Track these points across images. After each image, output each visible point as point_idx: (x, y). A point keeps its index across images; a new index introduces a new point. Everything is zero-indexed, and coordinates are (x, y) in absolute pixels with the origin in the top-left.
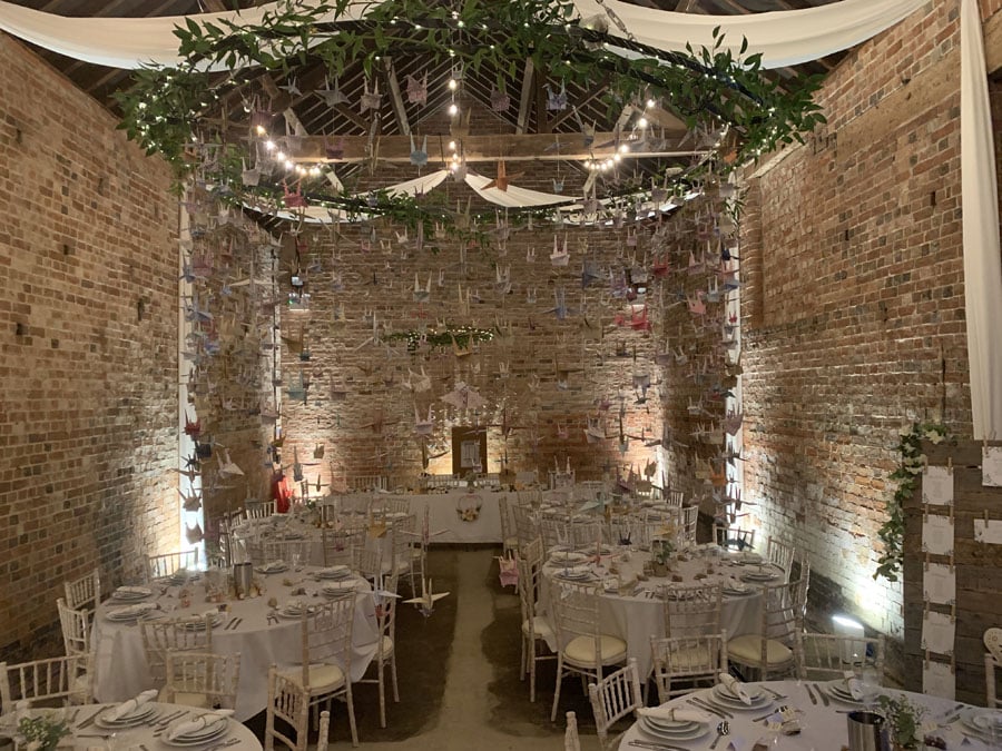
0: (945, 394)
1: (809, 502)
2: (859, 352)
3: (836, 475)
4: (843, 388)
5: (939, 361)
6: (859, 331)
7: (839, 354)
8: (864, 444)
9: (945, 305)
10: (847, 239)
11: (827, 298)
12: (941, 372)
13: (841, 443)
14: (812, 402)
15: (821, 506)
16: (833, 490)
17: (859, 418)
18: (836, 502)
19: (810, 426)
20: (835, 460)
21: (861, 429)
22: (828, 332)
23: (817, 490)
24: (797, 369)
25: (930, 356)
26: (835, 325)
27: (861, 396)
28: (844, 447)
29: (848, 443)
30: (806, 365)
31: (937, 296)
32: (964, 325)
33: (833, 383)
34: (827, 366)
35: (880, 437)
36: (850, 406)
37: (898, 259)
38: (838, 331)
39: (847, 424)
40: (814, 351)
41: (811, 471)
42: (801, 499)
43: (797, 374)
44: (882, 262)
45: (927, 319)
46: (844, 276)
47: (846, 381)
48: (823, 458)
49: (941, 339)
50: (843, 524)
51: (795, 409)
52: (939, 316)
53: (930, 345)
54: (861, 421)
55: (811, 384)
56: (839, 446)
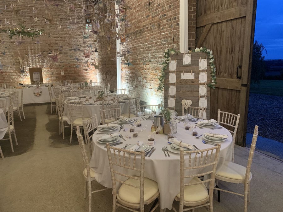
0: (173, 47)
1: (139, 82)
2: (152, 38)
3: (146, 74)
4: (148, 49)
5: (172, 38)
6: (152, 32)
7: (147, 40)
8: (153, 64)
9: (174, 22)
10: (150, 5)
11: (144, 23)
12: (172, 41)
13: (147, 65)
14: (140, 54)
15: (141, 83)
16: (145, 78)
17: (152, 57)
18: (146, 81)
19: (139, 61)
20: (145, 70)
21: (152, 60)
22: (144, 33)
23: (140, 79)
24: (136, 45)
25: (170, 37)
26: (146, 31)
27: (153, 51)
28: (148, 66)
29: (149, 64)
30: (138, 44)
31: (172, 20)
32: (179, 27)
33: (145, 48)
34: (144, 43)
35: (157, 61)
36: (150, 54)
37: (163, 10)
38: (147, 33)
39: (149, 59)
40: (140, 39)
41: (139, 74)
42: (136, 82)
43: (136, 47)
44: (159, 11)
45: (170, 27)
46: (149, 16)
47: (149, 47)
48: (142, 70)
49: (173, 32)
50: (147, 86)
51: (135, 57)
52: (173, 26)
53: (170, 34)
54: (152, 58)
55: (139, 49)
56: (146, 66)
